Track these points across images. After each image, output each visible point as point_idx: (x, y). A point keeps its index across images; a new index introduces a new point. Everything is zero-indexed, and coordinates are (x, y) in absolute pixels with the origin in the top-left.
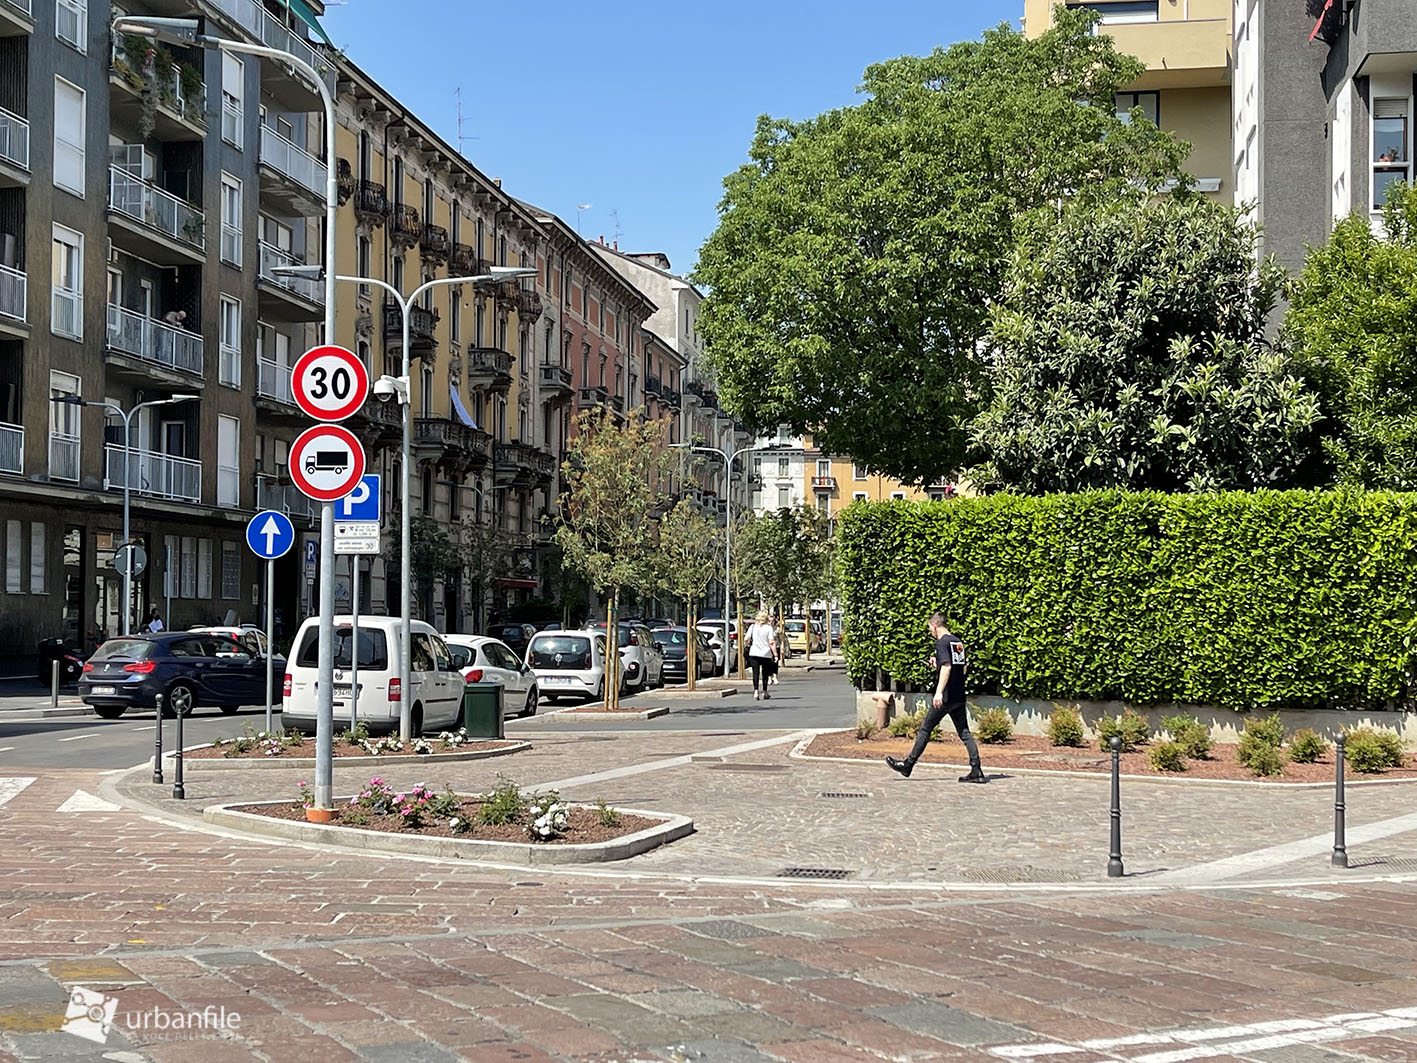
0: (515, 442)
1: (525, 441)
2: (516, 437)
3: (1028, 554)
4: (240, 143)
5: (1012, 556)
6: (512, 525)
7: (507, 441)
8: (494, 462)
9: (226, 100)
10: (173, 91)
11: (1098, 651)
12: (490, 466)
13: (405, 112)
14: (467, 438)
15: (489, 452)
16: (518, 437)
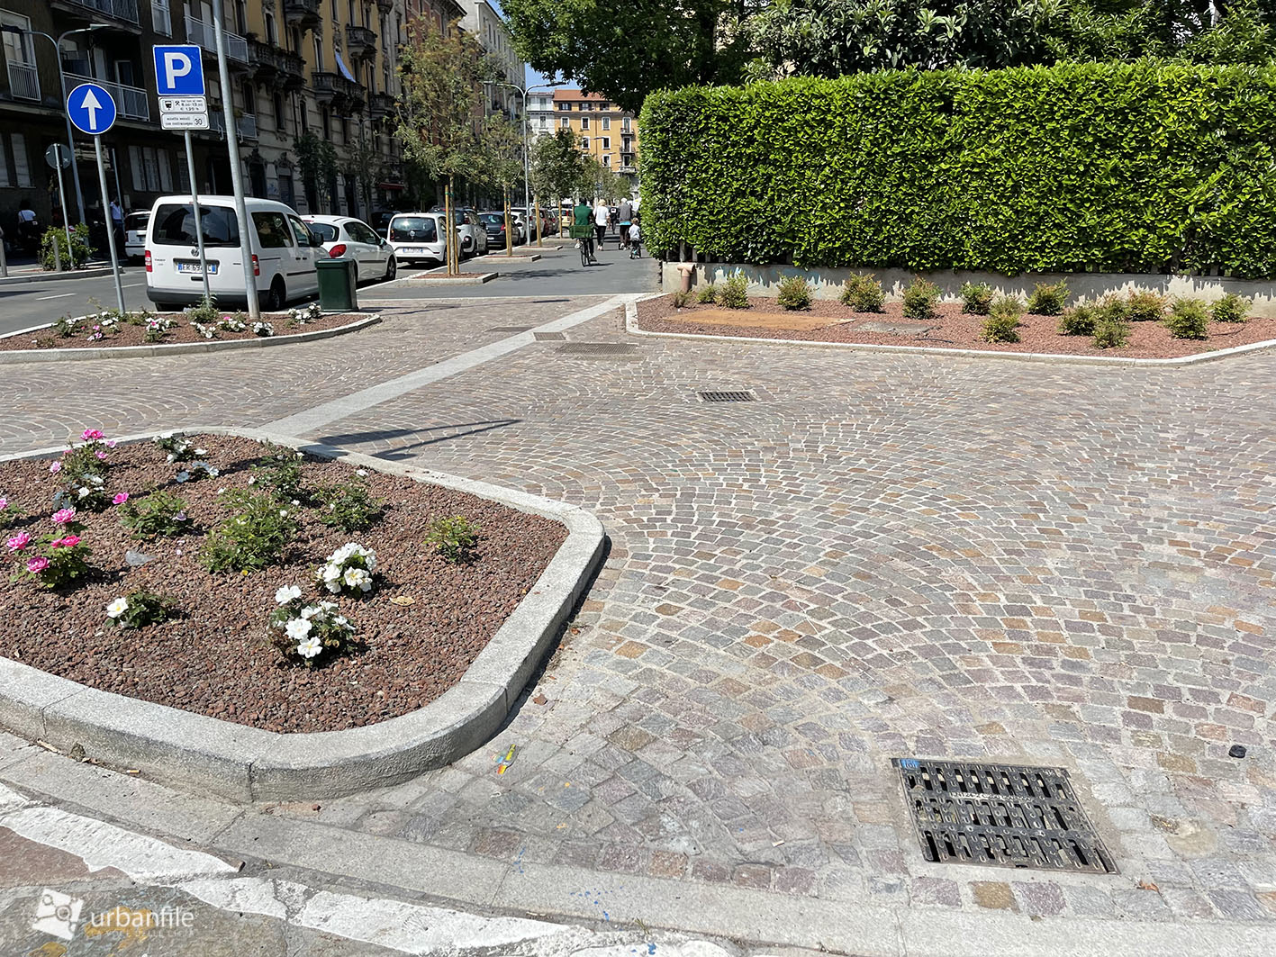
0: (382, 93)
1: (390, 94)
2: (383, 90)
3: (825, 134)
5: (810, 136)
6: (386, 149)
7: (377, 93)
8: (370, 107)
11: (887, 224)
12: (366, 108)
14: (349, 87)
15: (365, 99)
16: (384, 90)
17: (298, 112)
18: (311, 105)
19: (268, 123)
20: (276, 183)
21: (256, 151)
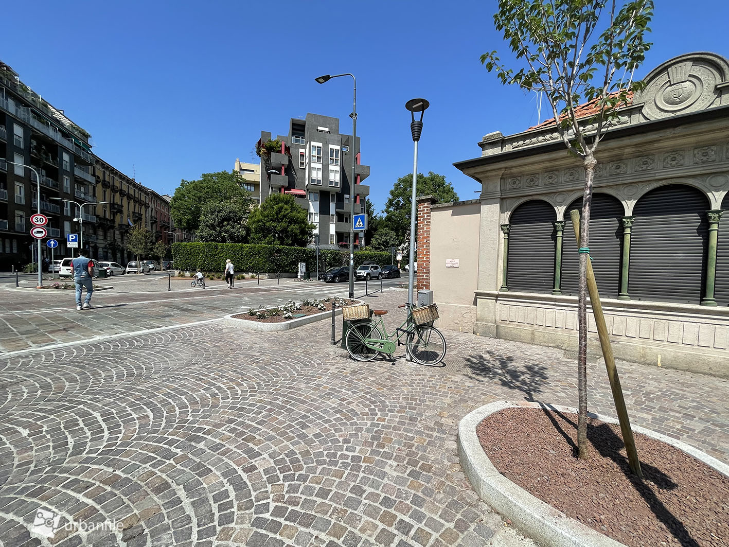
4: (68, 170)
9: (64, 162)
10: (49, 159)
13: (114, 168)
17: (112, 234)
18: (117, 232)
19: (101, 237)
20: (102, 253)
21: (96, 245)
